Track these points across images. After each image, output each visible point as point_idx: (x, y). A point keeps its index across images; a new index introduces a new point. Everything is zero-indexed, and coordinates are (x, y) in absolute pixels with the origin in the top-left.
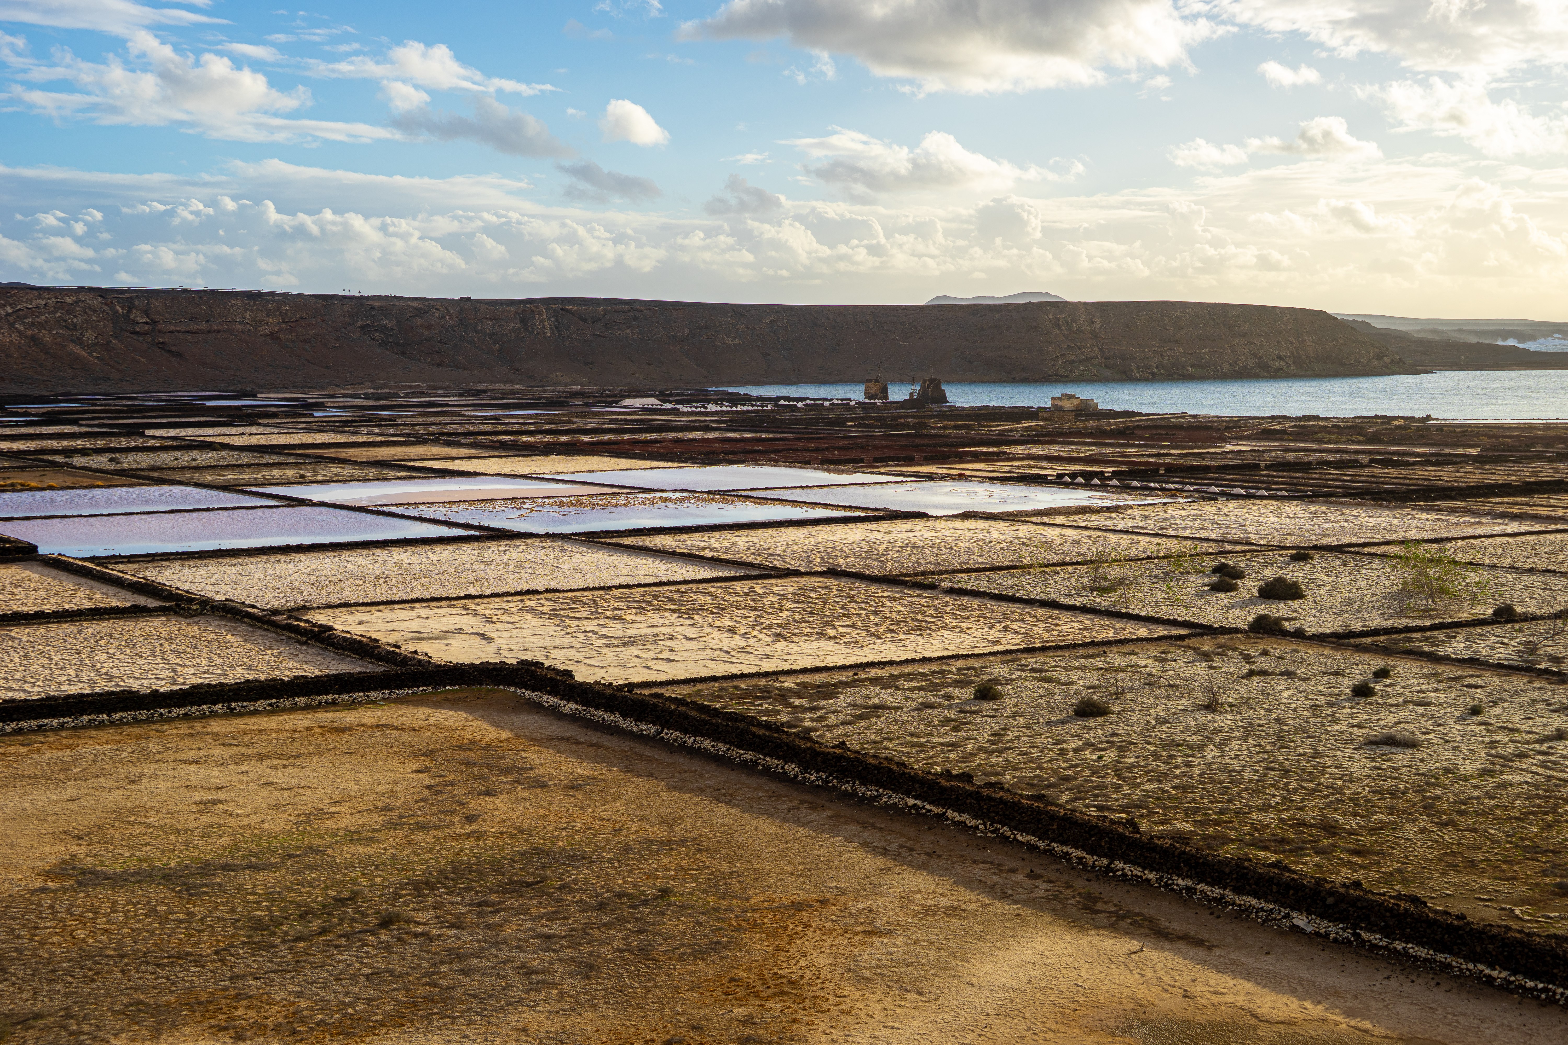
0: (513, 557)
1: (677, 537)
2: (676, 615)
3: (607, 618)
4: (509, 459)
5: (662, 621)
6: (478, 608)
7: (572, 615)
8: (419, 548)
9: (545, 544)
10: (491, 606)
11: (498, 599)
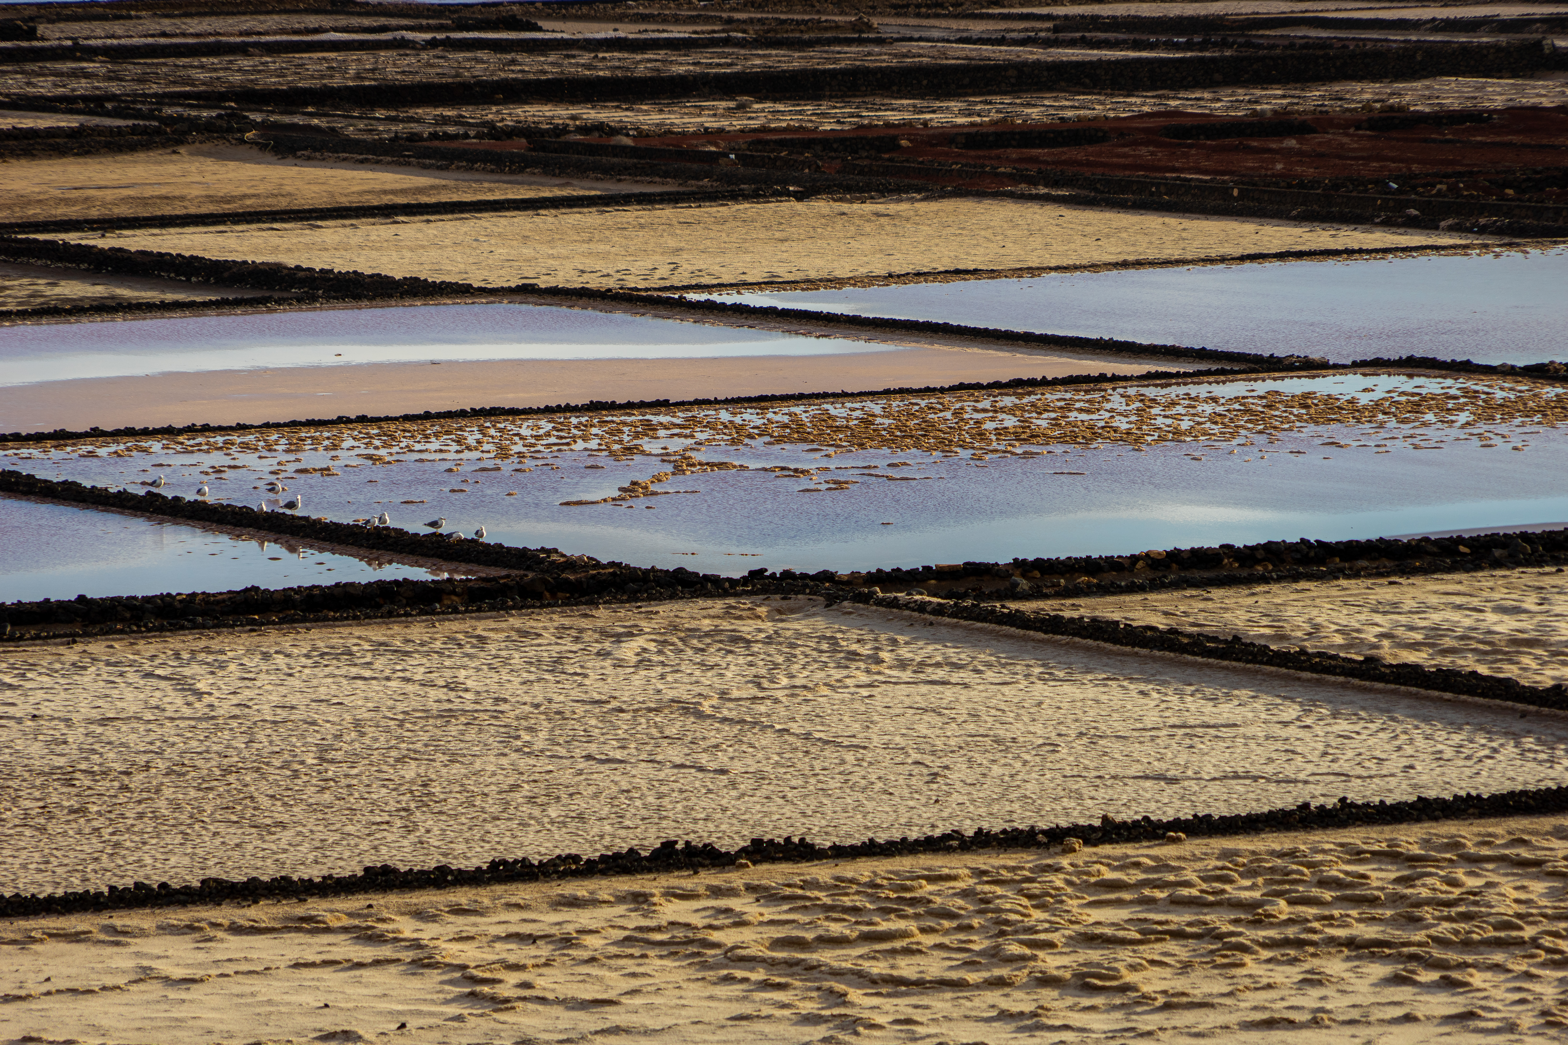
0: (595, 688)
1: (1384, 592)
2: (1379, 970)
3: (1047, 981)
4: (573, 218)
5: (1311, 999)
6: (428, 932)
7: (878, 968)
8: (147, 648)
9: (747, 628)
10: (490, 925)
11: (524, 892)
